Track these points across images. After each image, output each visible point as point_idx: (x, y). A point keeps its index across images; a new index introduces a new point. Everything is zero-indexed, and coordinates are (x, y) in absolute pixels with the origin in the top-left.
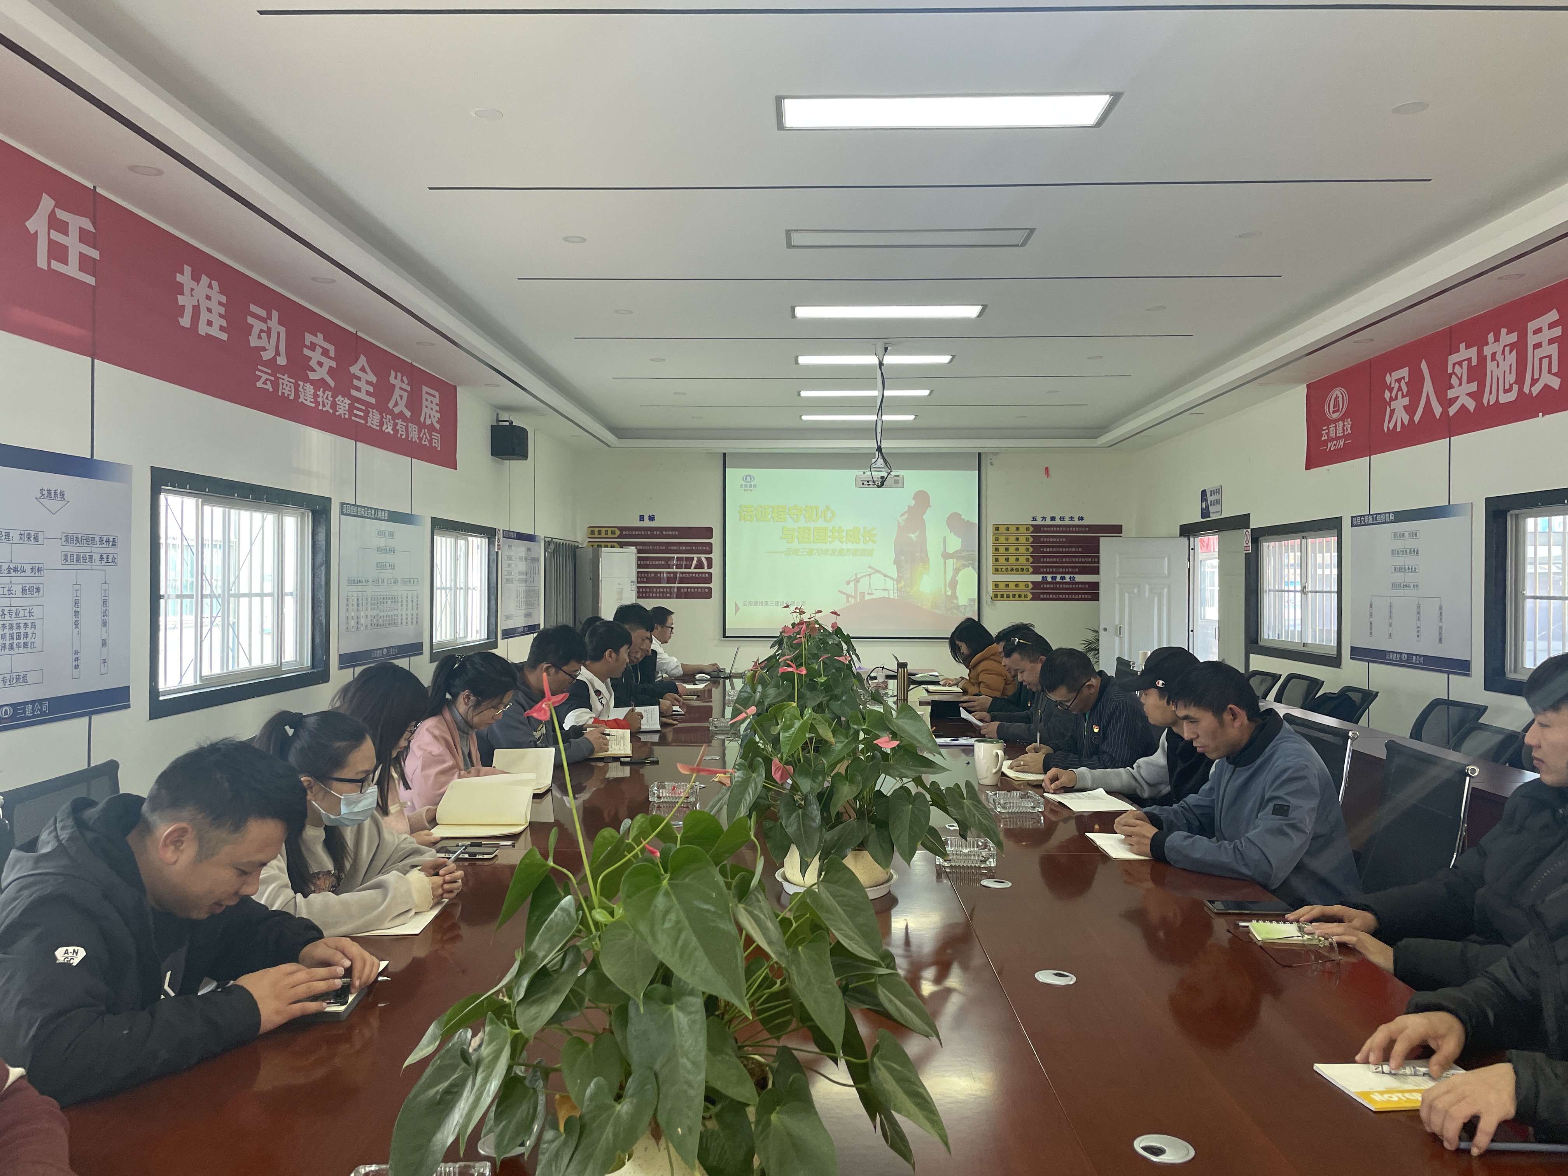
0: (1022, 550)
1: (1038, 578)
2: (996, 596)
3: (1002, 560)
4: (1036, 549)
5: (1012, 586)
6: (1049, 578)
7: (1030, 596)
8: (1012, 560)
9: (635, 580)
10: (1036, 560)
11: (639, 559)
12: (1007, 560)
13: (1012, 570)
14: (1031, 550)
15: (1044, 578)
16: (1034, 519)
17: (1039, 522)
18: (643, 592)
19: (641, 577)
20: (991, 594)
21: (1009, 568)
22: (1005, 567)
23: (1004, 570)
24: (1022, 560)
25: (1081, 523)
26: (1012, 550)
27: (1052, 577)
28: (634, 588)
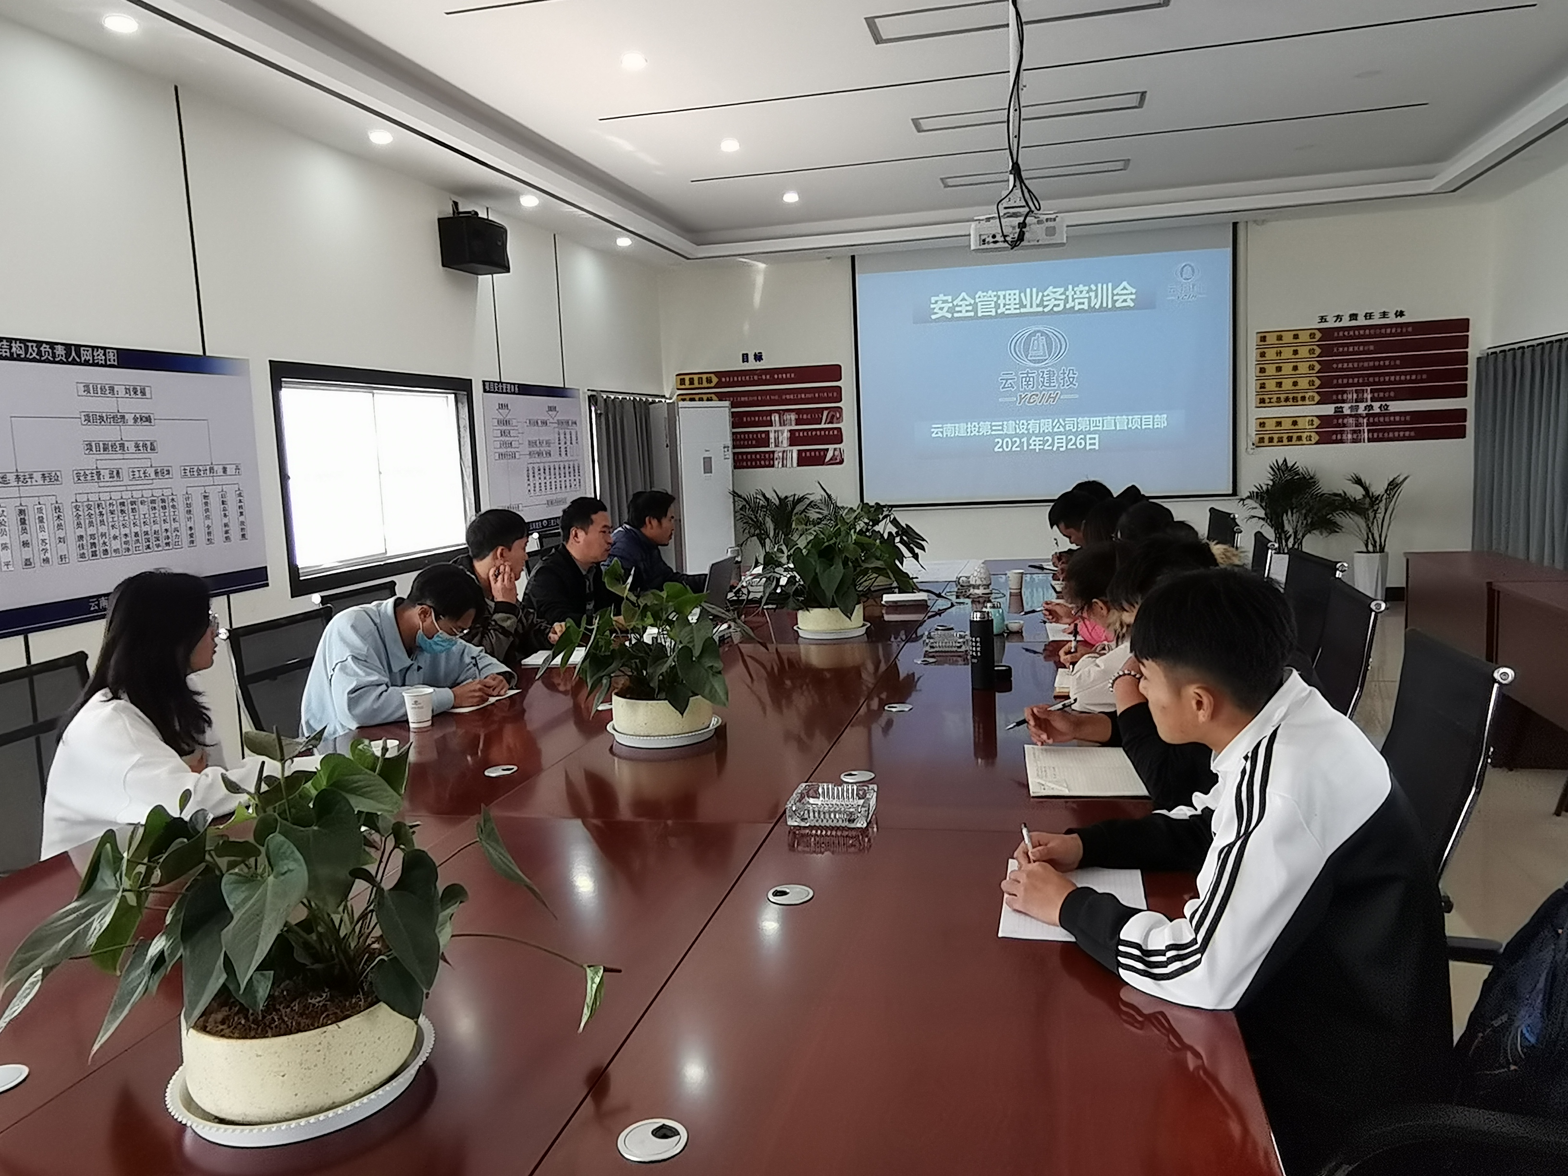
0: (1303, 368)
1: (1329, 410)
2: (1262, 440)
3: (1271, 385)
4: (1326, 366)
5: (1287, 424)
6: (1346, 409)
7: (1315, 438)
8: (1287, 384)
9: (729, 443)
10: (1325, 382)
11: (733, 414)
12: (1279, 384)
13: (1287, 400)
14: (1318, 367)
15: (1338, 410)
16: (1323, 319)
17: (1331, 324)
18: (740, 461)
19: (738, 440)
20: (1255, 438)
21: (1283, 397)
22: (1275, 397)
23: (1274, 400)
24: (1303, 383)
25: (1399, 320)
26: (1287, 369)
27: (1351, 407)
28: (730, 455)
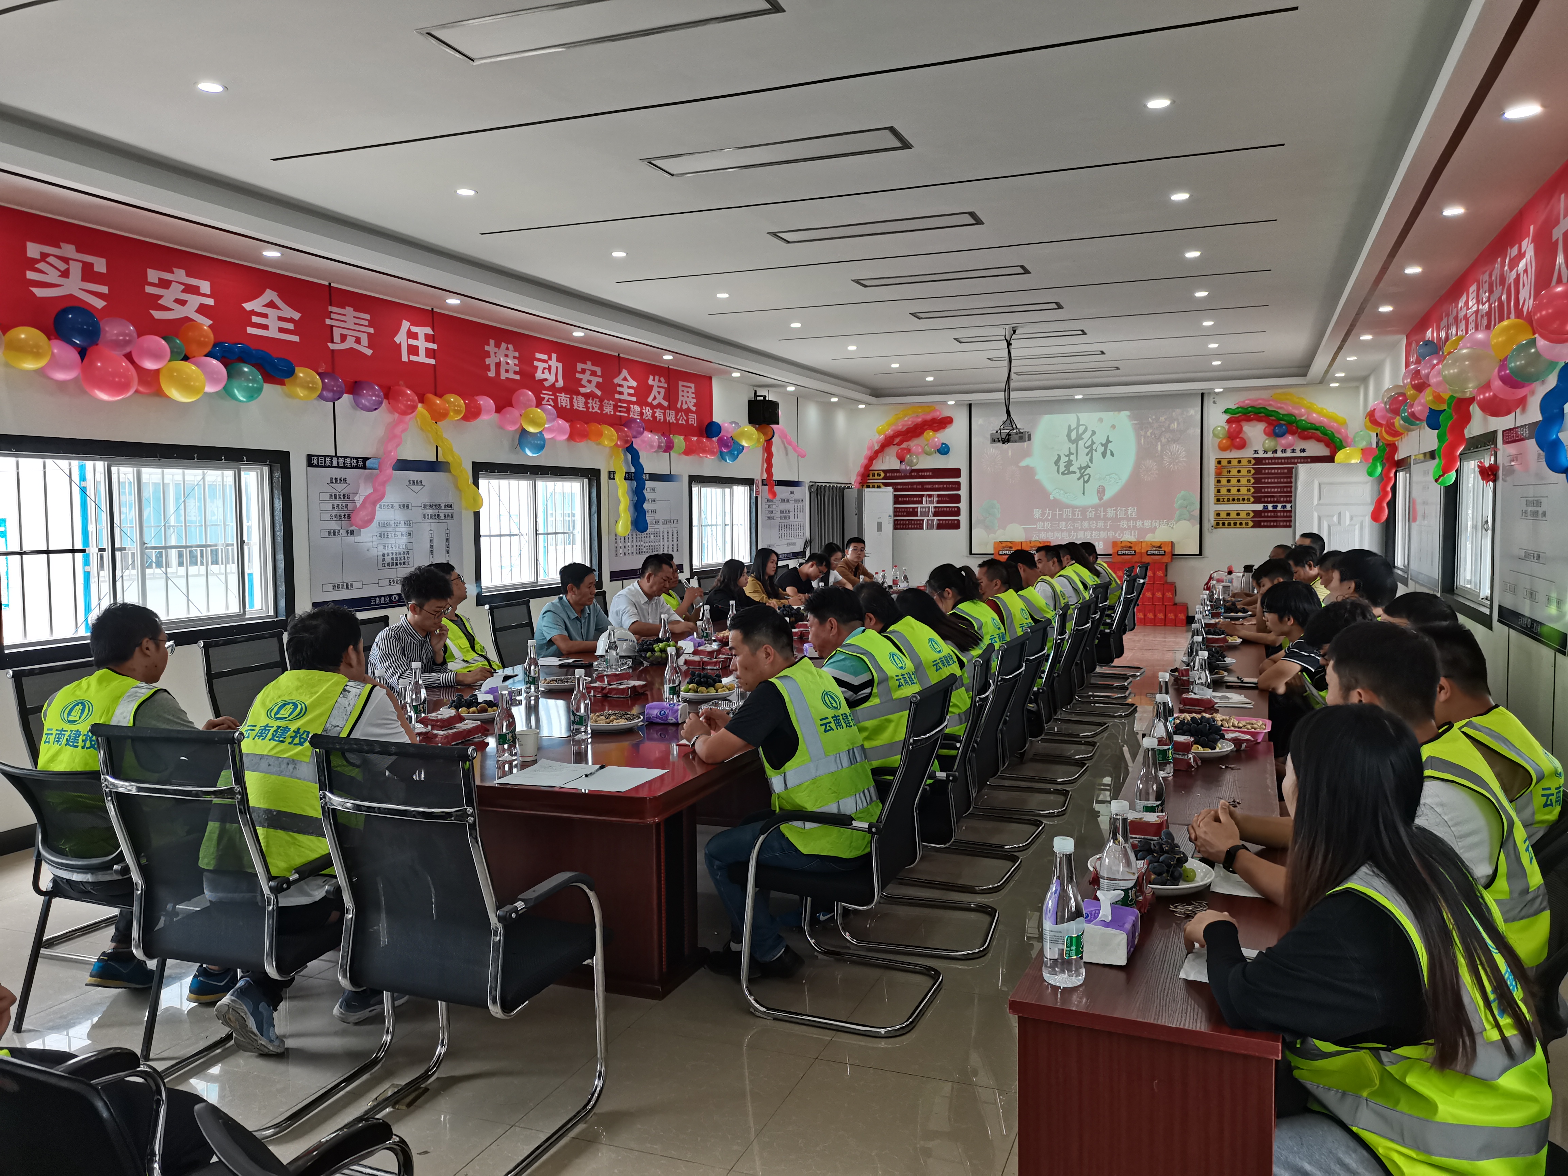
0: (1244, 481)
1: (1259, 507)
2: (1218, 524)
3: (1224, 491)
4: (1257, 481)
5: (1233, 515)
6: (1270, 507)
7: (1251, 524)
8: (1234, 491)
9: (892, 514)
10: (1257, 490)
11: (895, 496)
12: (1229, 491)
13: (1234, 500)
14: (1252, 481)
15: (1265, 507)
16: (1256, 452)
17: (1261, 455)
18: (898, 524)
19: (896, 512)
20: (1213, 523)
21: (1231, 498)
22: (1226, 498)
23: (1225, 500)
24: (1244, 491)
25: (1303, 454)
26: (1234, 481)
27: (1273, 506)
28: (892, 521)
